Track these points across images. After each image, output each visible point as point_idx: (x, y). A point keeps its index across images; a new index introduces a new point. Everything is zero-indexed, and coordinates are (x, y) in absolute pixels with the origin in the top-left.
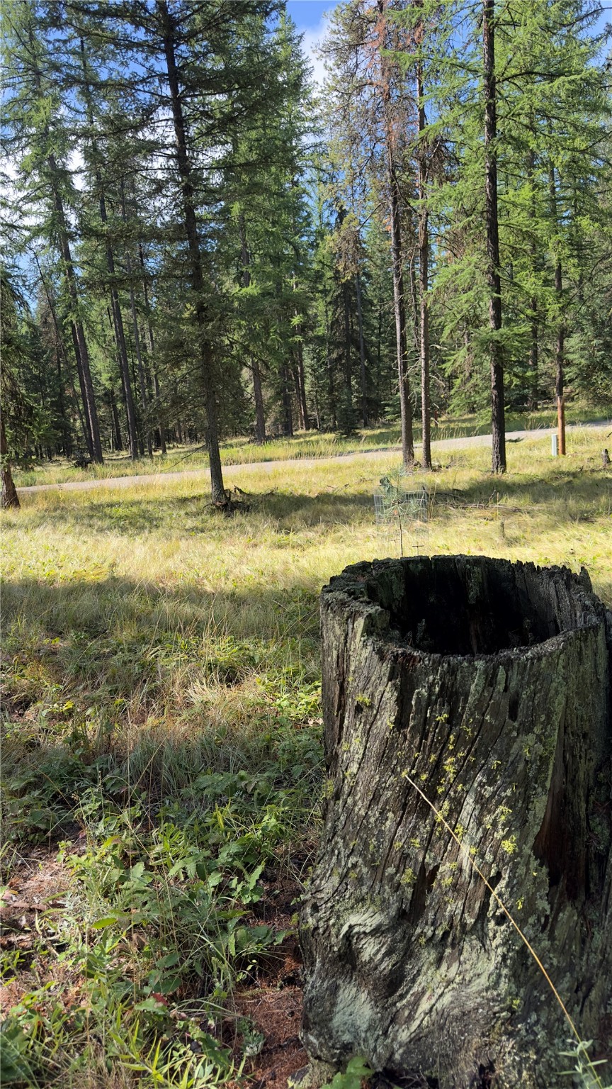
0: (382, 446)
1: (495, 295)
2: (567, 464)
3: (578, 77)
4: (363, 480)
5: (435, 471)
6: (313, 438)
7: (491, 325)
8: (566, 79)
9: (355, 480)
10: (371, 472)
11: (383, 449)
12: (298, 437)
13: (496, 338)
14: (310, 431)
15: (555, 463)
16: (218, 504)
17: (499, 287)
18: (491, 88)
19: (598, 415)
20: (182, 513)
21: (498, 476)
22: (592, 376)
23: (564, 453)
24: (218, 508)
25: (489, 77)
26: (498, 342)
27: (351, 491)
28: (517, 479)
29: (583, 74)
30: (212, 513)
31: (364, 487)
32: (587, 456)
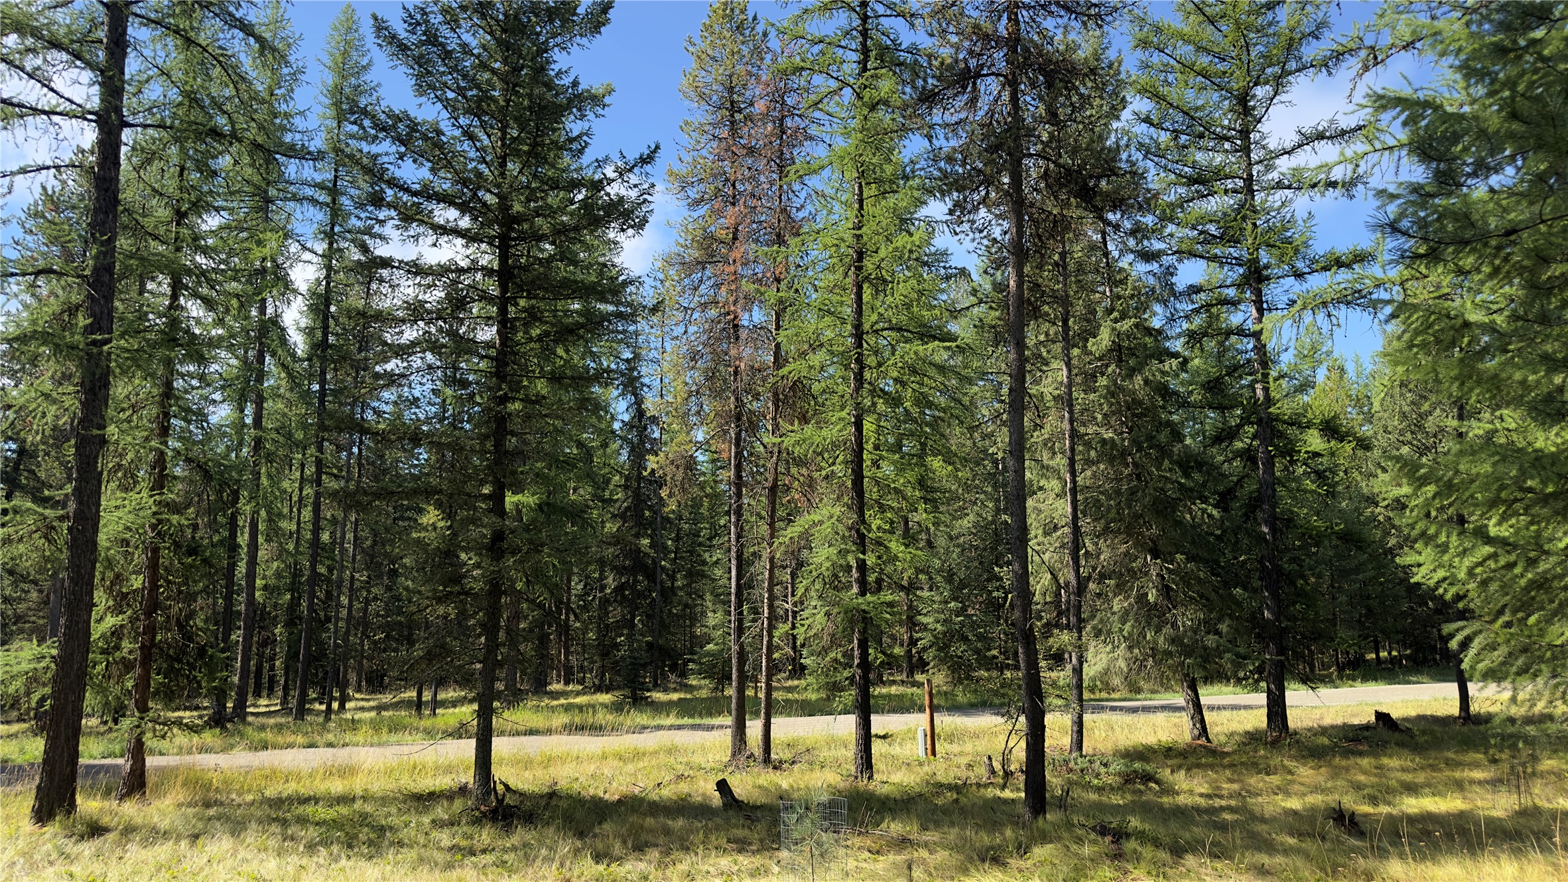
0: (686, 721)
1: (862, 556)
2: (944, 772)
3: (954, 344)
4: (680, 777)
5: (775, 768)
6: (579, 700)
7: (855, 590)
8: (941, 344)
9: (668, 777)
10: (687, 764)
11: (694, 727)
12: (555, 695)
13: (863, 607)
14: (571, 687)
15: (926, 768)
16: (483, 808)
17: (864, 546)
18: (859, 335)
19: (960, 699)
20: (426, 820)
21: (862, 784)
22: (949, 647)
23: (934, 753)
24: (484, 814)
25: (858, 326)
26: (864, 611)
27: (667, 793)
28: (885, 790)
29: (958, 343)
30: (477, 822)
31: (684, 788)
32: (964, 761)
